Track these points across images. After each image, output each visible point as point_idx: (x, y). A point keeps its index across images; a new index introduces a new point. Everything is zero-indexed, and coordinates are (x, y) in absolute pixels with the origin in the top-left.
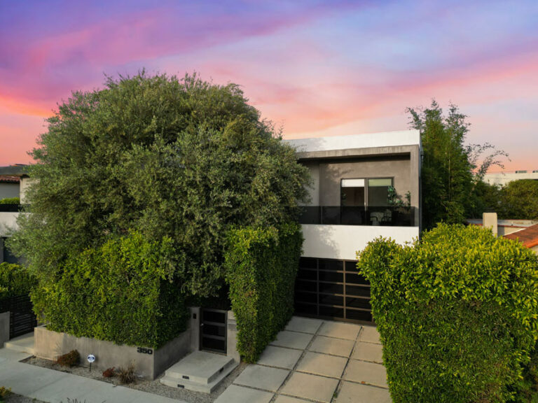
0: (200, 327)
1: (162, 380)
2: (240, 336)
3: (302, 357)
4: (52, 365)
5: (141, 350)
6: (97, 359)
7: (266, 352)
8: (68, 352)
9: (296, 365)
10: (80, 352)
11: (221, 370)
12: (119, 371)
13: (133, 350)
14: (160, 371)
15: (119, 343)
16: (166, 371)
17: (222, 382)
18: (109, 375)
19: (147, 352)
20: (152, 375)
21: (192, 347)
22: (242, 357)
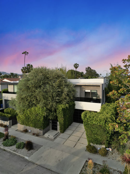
0: (52, 125)
1: (44, 136)
2: (60, 127)
3: (73, 132)
4: (22, 132)
5: (40, 130)
6: (31, 131)
7: (66, 131)
8: (25, 129)
9: (72, 134)
10: (27, 129)
11: (56, 134)
12: (36, 134)
13: (38, 129)
14: (44, 134)
15: (35, 128)
16: (45, 134)
17: (56, 137)
18: (34, 134)
19: (41, 130)
20: (42, 135)
21: (50, 129)
22: (61, 132)
